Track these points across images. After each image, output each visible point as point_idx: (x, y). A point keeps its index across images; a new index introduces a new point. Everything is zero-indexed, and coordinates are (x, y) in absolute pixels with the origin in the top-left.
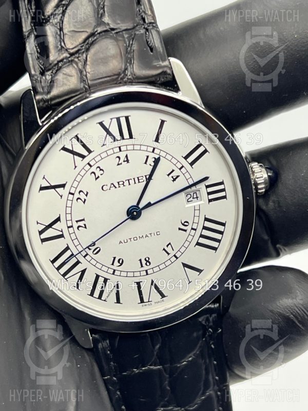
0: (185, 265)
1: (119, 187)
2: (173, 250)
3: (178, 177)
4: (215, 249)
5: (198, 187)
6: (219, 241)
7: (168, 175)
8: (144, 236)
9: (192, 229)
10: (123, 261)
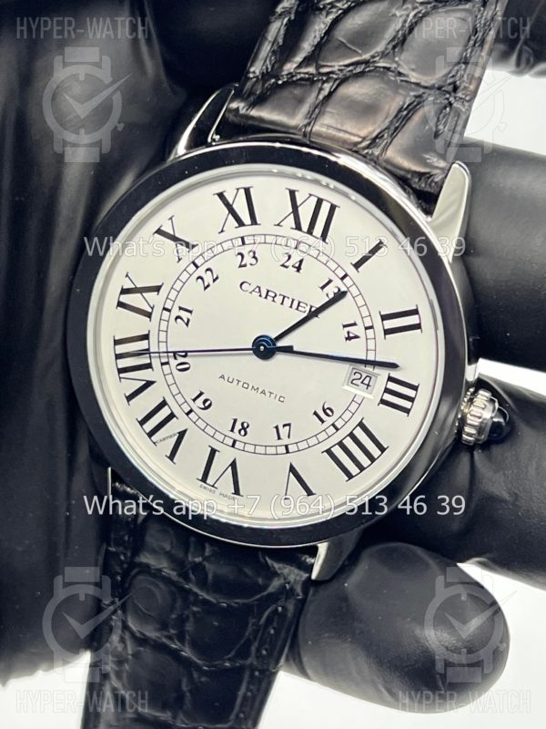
0: (292, 469)
1: (266, 298)
2: (289, 437)
3: (356, 337)
4: (350, 476)
5: (377, 370)
6: (362, 468)
7: (345, 326)
8: (260, 391)
9: (333, 425)
10: (210, 405)
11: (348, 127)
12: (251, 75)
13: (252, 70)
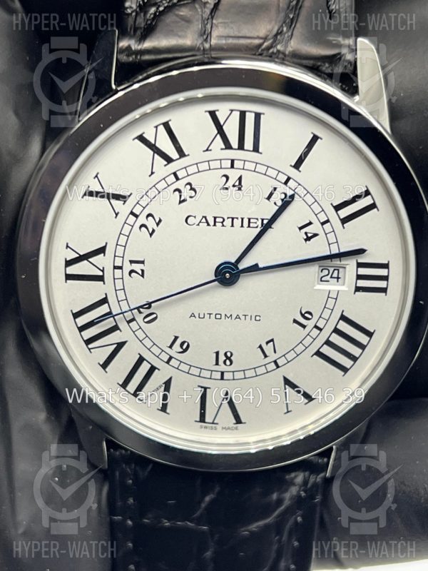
0: (287, 382)
1: (215, 225)
2: (275, 352)
3: (315, 235)
4: (345, 369)
5: (344, 262)
6: (354, 359)
7: (301, 228)
8: (234, 317)
9: (316, 327)
10: (188, 346)
11: (245, 32)
12: (129, 11)
13: (127, 4)
